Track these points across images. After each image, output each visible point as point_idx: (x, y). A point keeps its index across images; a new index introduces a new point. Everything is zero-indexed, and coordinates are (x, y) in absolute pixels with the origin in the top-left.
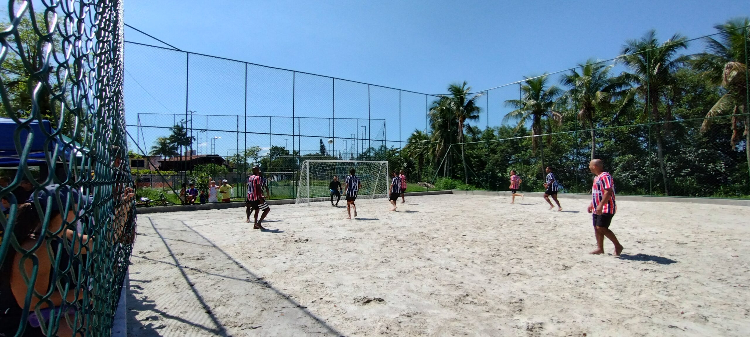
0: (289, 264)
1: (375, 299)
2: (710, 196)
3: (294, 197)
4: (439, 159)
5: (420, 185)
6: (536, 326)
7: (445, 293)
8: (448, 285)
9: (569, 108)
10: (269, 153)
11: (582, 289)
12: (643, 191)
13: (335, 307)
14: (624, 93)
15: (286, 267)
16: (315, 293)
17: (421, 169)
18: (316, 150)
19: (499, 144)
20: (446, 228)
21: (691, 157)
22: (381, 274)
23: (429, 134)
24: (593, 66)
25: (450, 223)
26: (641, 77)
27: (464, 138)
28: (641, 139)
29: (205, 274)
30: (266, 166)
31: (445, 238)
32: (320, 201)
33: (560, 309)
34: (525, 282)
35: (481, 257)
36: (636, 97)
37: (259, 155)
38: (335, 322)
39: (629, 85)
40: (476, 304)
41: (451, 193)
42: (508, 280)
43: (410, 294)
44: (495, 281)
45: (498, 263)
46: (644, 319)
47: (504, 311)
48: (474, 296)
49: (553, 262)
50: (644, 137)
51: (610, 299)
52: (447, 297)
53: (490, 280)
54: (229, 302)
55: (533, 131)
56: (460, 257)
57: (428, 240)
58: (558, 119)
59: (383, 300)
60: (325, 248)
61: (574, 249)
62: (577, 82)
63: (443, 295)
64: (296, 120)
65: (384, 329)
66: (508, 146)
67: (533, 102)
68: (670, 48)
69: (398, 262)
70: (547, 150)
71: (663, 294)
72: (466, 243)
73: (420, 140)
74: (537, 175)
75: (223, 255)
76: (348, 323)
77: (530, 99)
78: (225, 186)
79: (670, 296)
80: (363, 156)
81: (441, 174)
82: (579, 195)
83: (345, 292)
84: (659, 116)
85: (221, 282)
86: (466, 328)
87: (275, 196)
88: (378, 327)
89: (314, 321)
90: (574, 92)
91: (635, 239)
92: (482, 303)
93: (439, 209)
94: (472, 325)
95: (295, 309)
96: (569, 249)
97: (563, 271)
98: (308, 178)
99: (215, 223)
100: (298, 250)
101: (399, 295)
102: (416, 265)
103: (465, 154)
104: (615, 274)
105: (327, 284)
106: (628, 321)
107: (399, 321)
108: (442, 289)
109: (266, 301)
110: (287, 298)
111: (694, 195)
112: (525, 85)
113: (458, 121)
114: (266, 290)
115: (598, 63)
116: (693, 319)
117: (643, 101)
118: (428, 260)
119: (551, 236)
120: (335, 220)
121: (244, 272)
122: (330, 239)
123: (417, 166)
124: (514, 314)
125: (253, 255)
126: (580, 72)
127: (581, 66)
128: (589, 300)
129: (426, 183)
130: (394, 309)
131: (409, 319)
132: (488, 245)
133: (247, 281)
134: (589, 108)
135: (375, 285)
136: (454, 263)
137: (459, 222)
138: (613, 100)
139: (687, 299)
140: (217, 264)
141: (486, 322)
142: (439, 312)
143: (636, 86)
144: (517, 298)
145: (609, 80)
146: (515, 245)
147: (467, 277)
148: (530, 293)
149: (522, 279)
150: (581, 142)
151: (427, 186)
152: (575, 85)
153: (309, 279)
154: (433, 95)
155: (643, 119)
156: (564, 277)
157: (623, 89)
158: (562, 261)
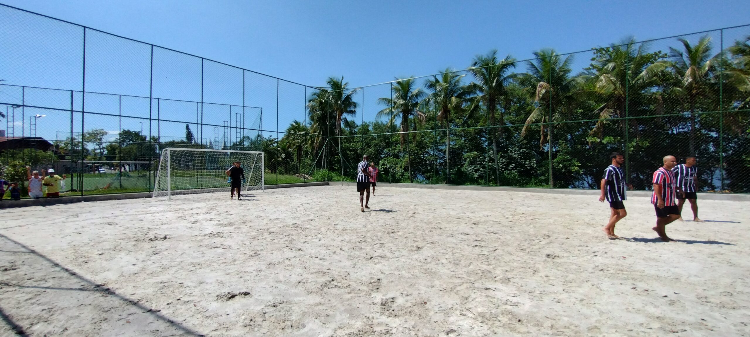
0: (140, 265)
1: (240, 293)
2: (526, 186)
3: (150, 190)
4: (317, 151)
5: (298, 176)
6: (389, 301)
7: (313, 280)
8: (316, 272)
9: (431, 109)
10: (118, 137)
11: (428, 266)
12: (483, 181)
13: (195, 306)
14: (472, 100)
15: (135, 269)
16: (172, 294)
17: (300, 161)
18: (182, 136)
19: (373, 139)
20: (319, 219)
21: (515, 155)
22: (250, 268)
23: (309, 126)
24: (450, 74)
25: (324, 213)
26: (485, 87)
27: (342, 132)
28: (483, 139)
29: (17, 288)
30: (114, 153)
31: (318, 228)
32: (184, 194)
33: (409, 284)
34: (384, 264)
35: (349, 244)
36: (480, 104)
37: (104, 140)
38: (194, 322)
39: (476, 93)
40: (340, 287)
41: (328, 184)
42: (370, 263)
43: (278, 285)
44: (358, 265)
45: (364, 249)
46: (468, 285)
47: (364, 291)
48: (339, 280)
49: (409, 244)
50: (485, 137)
51: (448, 272)
52: (314, 284)
53: (355, 264)
54: (54, 317)
55: (402, 128)
56: (330, 246)
57: (300, 231)
58: (421, 119)
59: (249, 293)
60: (187, 246)
61: (427, 232)
62: (438, 87)
63: (310, 283)
64: (155, 102)
65: (248, 322)
66: (381, 141)
67: (402, 102)
68: (505, 66)
69: (269, 254)
70: (412, 146)
71: (485, 264)
72: (336, 232)
73: (299, 131)
74: (405, 167)
75: (45, 262)
76: (209, 321)
77: (399, 98)
78: (52, 177)
79: (488, 265)
80: (237, 145)
81: (319, 165)
82: (437, 186)
83: (207, 289)
84: (495, 121)
85: (42, 295)
86: (329, 310)
87: (126, 189)
88: (242, 320)
89: (168, 324)
90: (436, 95)
91: (472, 222)
92: (345, 285)
93: (315, 200)
94: (335, 306)
95: (145, 314)
96: (423, 233)
97: (416, 252)
98: (169, 169)
99: (35, 224)
100: (153, 249)
101: (267, 286)
102: (286, 256)
103: (341, 147)
104: (454, 251)
105: (186, 283)
106: (459, 288)
107: (264, 312)
108: (310, 276)
109: (106, 309)
110: (135, 304)
111: (516, 186)
112: (396, 85)
113: (336, 114)
114: (107, 298)
115: (454, 73)
116: (501, 281)
117: (485, 108)
118: (299, 250)
119: (410, 222)
120: (201, 214)
121: (76, 280)
122: (193, 235)
123: (295, 157)
124: (372, 293)
125: (91, 259)
126: (440, 79)
127: (441, 73)
128: (432, 274)
129: (303, 175)
130: (260, 301)
131: (275, 308)
132: (357, 233)
133: (80, 290)
134: (446, 111)
135: (242, 279)
136: (323, 252)
137: (332, 212)
138: (464, 106)
139: (500, 266)
140: (35, 274)
141: (347, 303)
142: (305, 298)
143: (481, 95)
144: (376, 278)
145: (462, 88)
146: (380, 231)
147: (335, 264)
148: (387, 273)
149: (382, 261)
150: (440, 140)
151: (305, 178)
152: (436, 89)
153: (165, 280)
154: (312, 87)
155: (484, 123)
156: (416, 256)
157: (472, 96)
158: (416, 243)
